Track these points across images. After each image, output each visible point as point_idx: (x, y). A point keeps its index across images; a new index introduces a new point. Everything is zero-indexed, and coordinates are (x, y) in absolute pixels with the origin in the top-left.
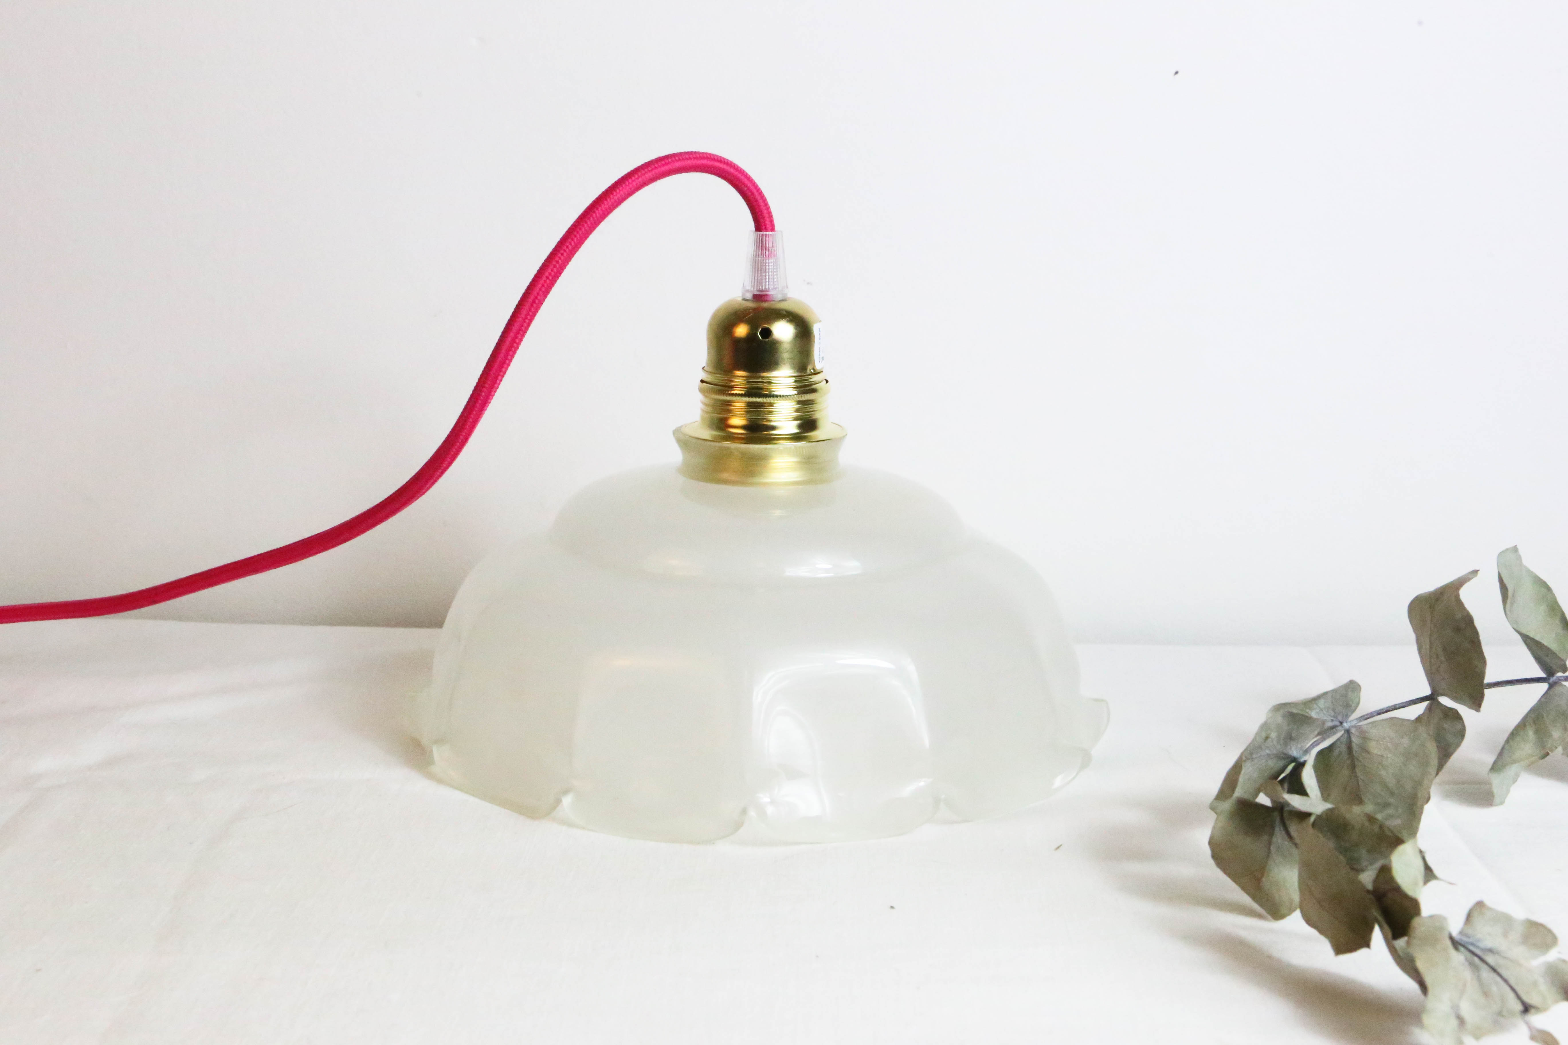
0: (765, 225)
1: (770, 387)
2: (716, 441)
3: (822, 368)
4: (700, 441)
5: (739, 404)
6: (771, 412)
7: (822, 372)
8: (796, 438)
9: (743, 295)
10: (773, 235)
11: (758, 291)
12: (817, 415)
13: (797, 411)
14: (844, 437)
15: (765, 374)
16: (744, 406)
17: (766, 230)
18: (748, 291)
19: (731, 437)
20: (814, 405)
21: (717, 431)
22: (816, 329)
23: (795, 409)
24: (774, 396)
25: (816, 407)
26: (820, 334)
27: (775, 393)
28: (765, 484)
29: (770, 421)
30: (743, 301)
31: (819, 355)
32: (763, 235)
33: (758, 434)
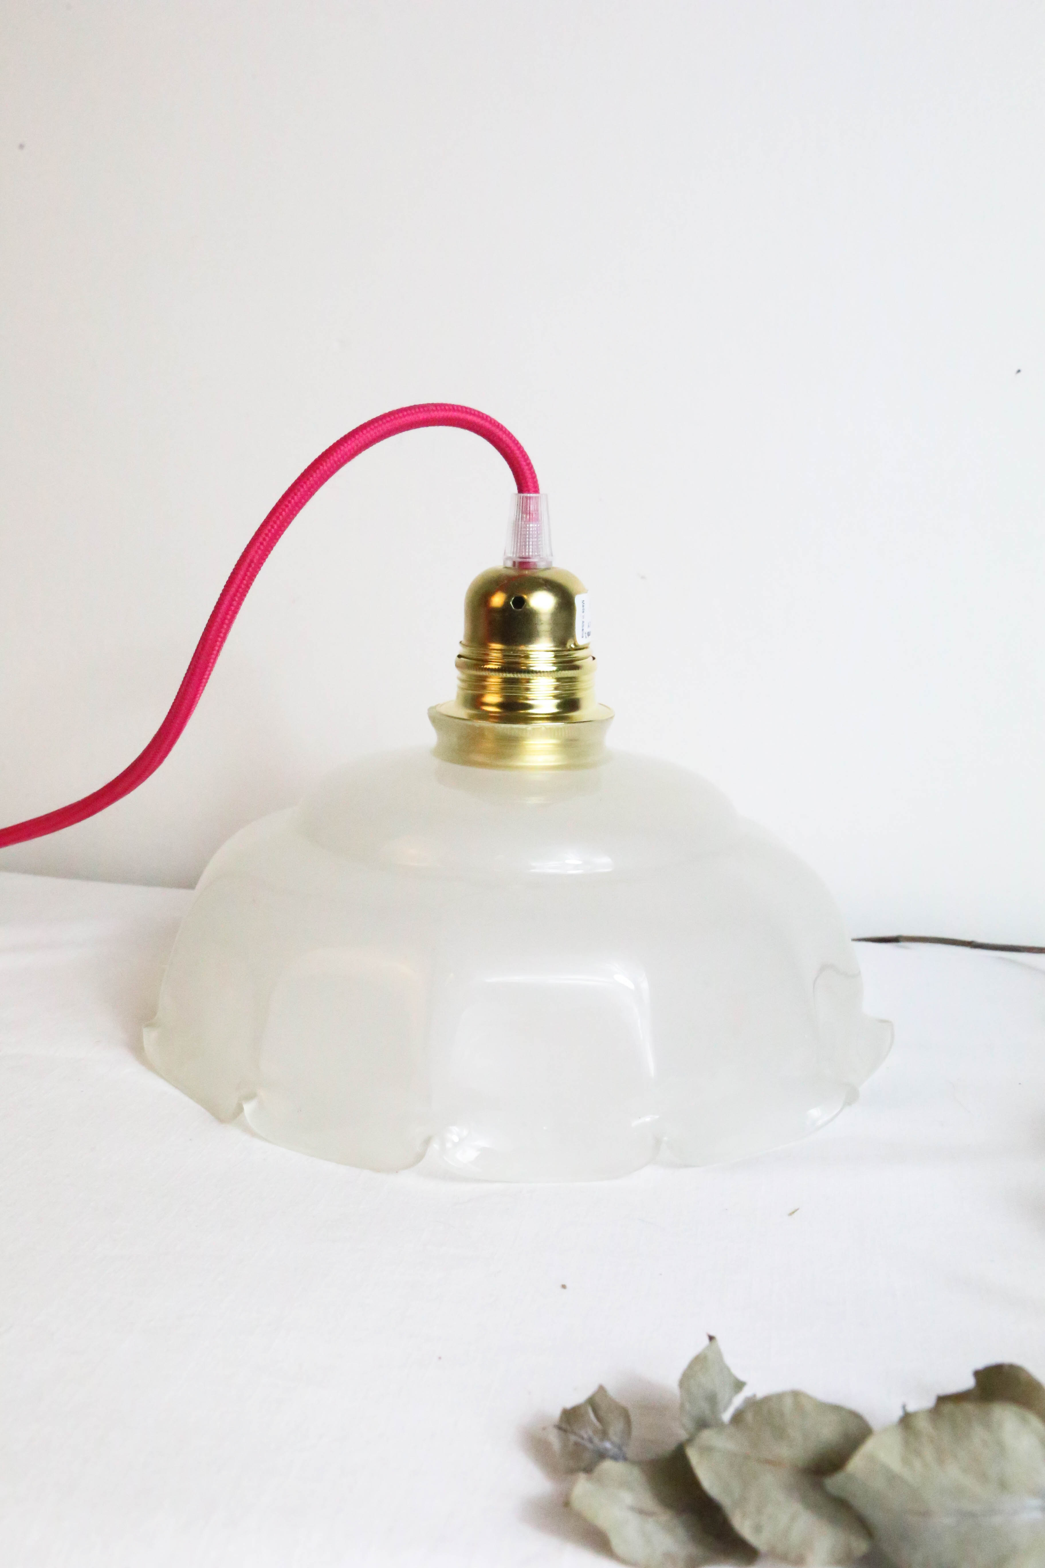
0: (527, 486)
1: (527, 662)
2: (470, 720)
3: (589, 644)
4: (451, 719)
5: (494, 681)
6: (528, 689)
7: (586, 648)
8: (554, 718)
9: (504, 563)
10: (538, 497)
11: (521, 558)
12: (579, 695)
13: (556, 688)
14: (612, 718)
15: (522, 648)
16: (501, 682)
17: (529, 491)
18: (508, 558)
19: (486, 716)
20: (577, 683)
21: (470, 709)
22: (578, 601)
23: (554, 686)
24: (532, 672)
25: (579, 685)
26: (583, 606)
27: (532, 668)
28: (517, 768)
29: (527, 699)
30: (505, 569)
31: (583, 630)
32: (527, 498)
33: (514, 714)
